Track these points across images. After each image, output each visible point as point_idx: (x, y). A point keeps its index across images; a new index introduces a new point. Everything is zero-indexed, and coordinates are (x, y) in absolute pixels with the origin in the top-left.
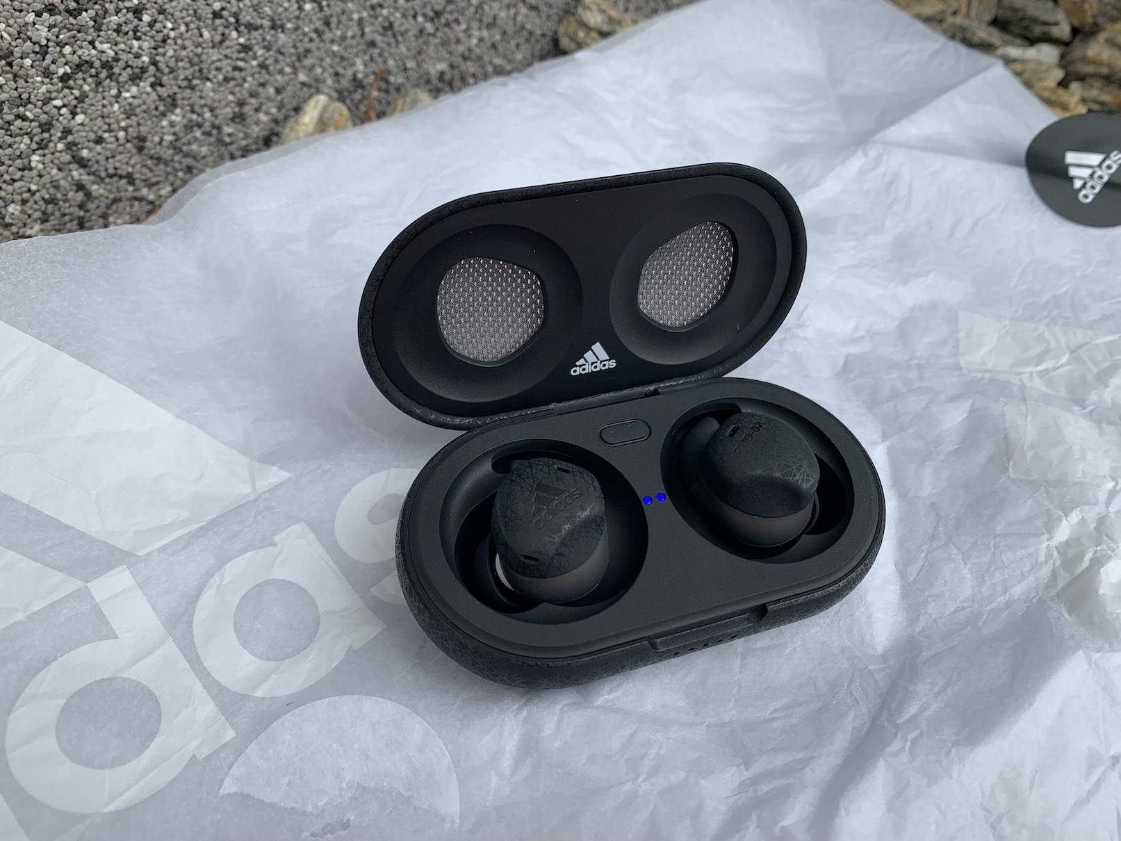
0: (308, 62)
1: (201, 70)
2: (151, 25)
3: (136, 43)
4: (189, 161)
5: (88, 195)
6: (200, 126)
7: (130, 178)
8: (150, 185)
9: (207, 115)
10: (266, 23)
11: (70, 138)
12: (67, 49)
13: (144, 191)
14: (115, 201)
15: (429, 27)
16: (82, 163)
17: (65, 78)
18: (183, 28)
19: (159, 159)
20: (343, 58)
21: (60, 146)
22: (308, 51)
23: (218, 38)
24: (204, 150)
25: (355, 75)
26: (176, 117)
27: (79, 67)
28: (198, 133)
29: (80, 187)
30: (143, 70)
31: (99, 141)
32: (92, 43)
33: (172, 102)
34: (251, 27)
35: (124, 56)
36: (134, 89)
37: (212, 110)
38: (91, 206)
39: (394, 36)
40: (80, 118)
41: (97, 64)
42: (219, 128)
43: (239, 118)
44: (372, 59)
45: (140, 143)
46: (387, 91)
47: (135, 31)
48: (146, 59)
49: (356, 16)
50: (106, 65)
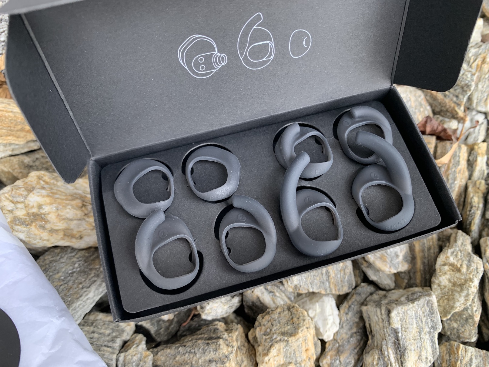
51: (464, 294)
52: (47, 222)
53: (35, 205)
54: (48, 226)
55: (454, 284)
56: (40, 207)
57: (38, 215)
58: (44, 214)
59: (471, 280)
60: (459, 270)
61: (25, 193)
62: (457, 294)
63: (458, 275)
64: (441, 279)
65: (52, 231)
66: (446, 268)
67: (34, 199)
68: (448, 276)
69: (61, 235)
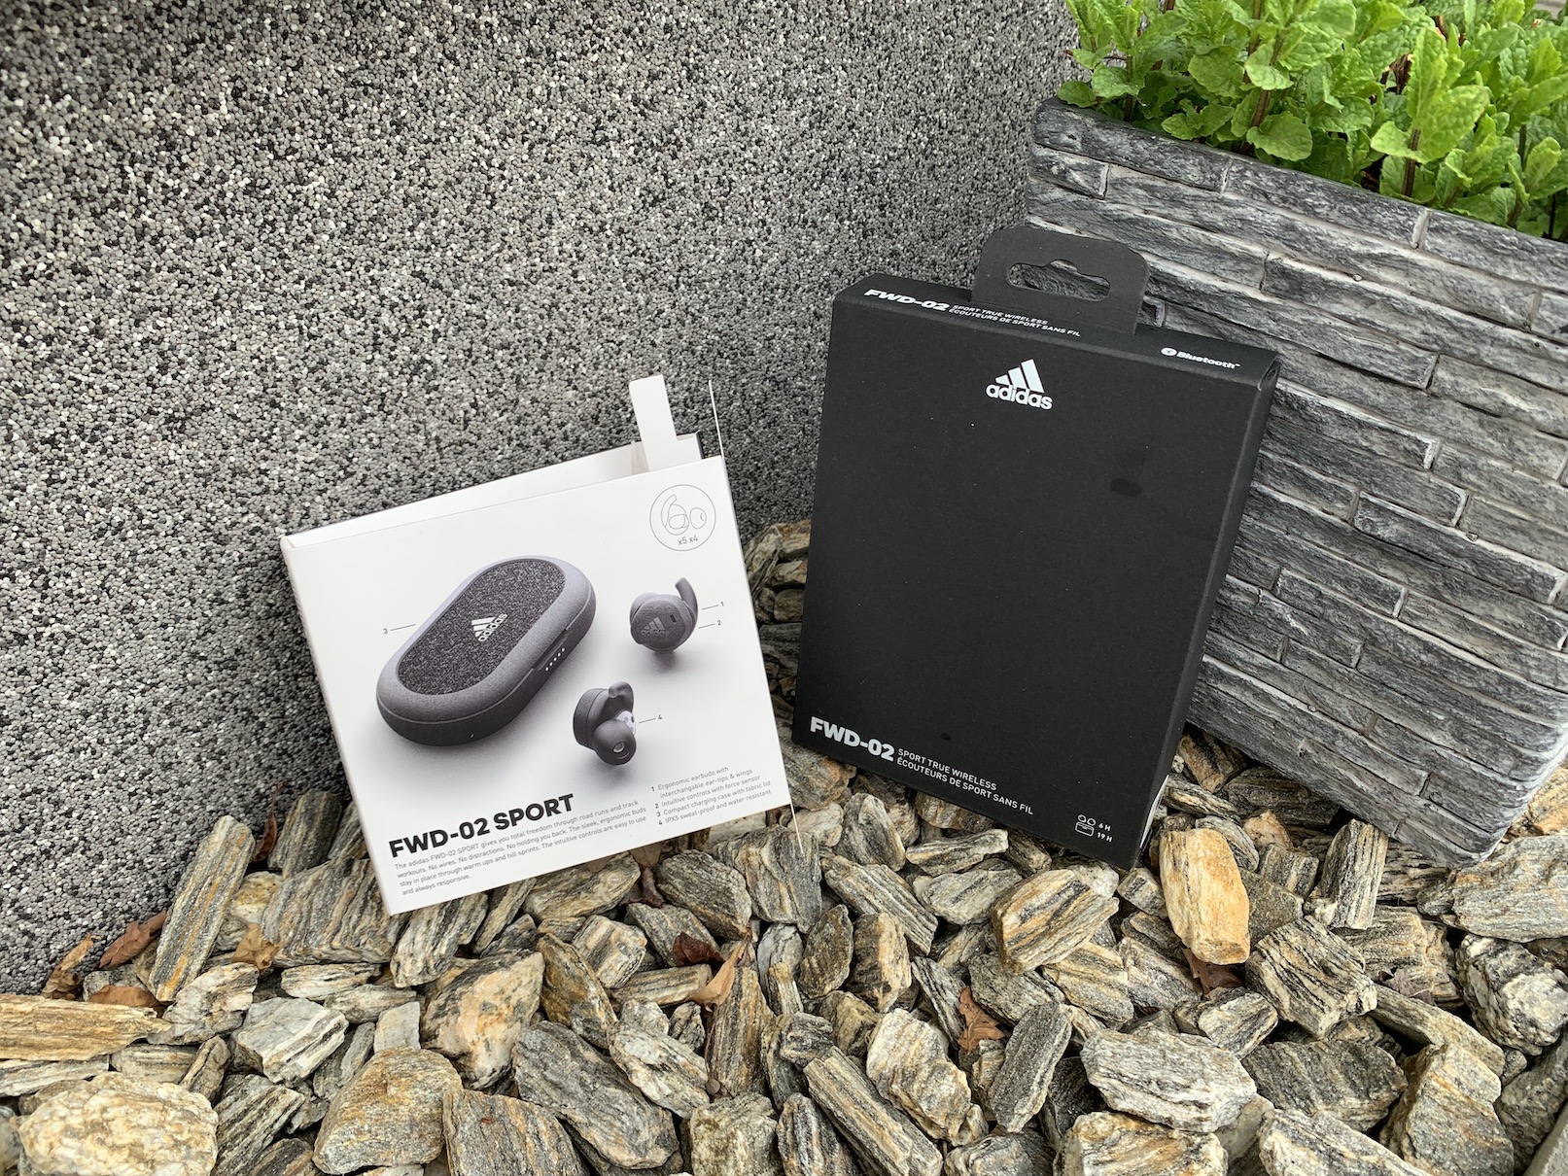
0: (214, 797)
1: (122, 831)
2: (79, 818)
3: (67, 832)
4: (116, 890)
5: (33, 937)
6: (123, 865)
7: (67, 916)
8: (82, 915)
9: (130, 856)
10: (174, 785)
11: (17, 905)
12: (15, 852)
13: (79, 921)
14: (54, 934)
15: (321, 741)
16: (27, 917)
17: (13, 870)
18: (105, 811)
19: (90, 896)
20: (244, 785)
21: (9, 912)
22: (212, 791)
23: (134, 808)
24: (128, 879)
25: (257, 792)
26: (104, 866)
27: (23, 860)
28: (123, 870)
29: (26, 933)
30: (74, 846)
31: (40, 899)
32: (34, 843)
33: (100, 857)
34: (160, 793)
35: (58, 843)
36: (68, 859)
37: (133, 852)
38: (35, 943)
39: (290, 756)
40: (24, 891)
41: (38, 854)
42: (141, 862)
43: (158, 849)
44: (271, 777)
45: (74, 891)
46: (290, 792)
47: (66, 825)
48: (76, 839)
49: (252, 756)
50: (46, 852)
51: (731, 1163)
52: (109, 1133)
53: (98, 1108)
54: (109, 1141)
55: (717, 1153)
56: (104, 1110)
57: (98, 1124)
58: (108, 1121)
59: (733, 1135)
60: (716, 1126)
61: (87, 1096)
62: (723, 1167)
63: (717, 1135)
64: (699, 1149)
65: (115, 1148)
66: (702, 1127)
67: (97, 1101)
68: (706, 1142)
69: (126, 1152)
